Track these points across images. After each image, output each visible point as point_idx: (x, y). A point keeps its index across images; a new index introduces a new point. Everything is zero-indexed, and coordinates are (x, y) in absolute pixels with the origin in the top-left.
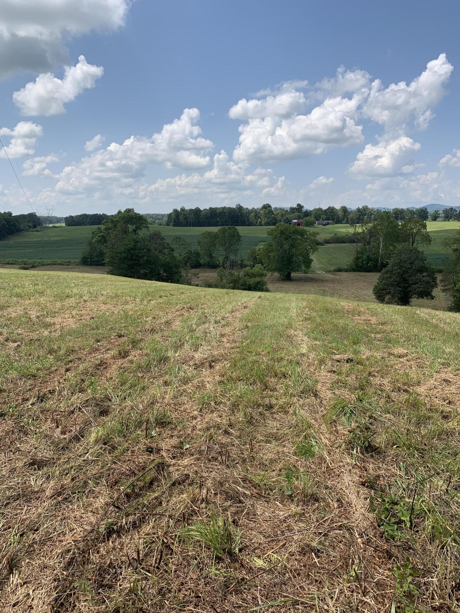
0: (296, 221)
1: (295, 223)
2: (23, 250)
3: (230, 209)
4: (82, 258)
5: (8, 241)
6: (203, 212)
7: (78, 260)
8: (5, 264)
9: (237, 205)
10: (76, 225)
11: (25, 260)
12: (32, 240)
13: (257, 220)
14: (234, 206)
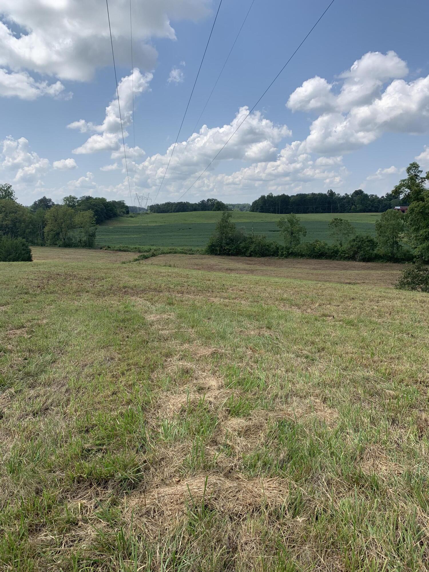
0: (399, 208)
1: (398, 210)
2: (127, 235)
3: (321, 195)
4: (209, 246)
5: (107, 226)
6: (292, 199)
7: (204, 248)
8: (117, 250)
9: (329, 191)
10: (161, 212)
11: (137, 246)
12: (130, 225)
13: (351, 207)
14: (325, 192)
